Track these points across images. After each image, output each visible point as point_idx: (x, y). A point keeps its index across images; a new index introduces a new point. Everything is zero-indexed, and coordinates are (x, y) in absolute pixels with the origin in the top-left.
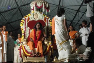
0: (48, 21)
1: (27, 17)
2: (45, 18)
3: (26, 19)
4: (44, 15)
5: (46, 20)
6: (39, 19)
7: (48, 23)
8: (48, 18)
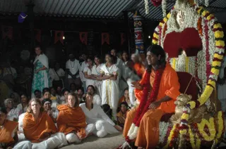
0: (207, 30)
1: (163, 22)
2: (200, 19)
3: (161, 29)
4: (199, 11)
5: (201, 26)
6: (187, 26)
7: (207, 38)
8: (208, 18)
